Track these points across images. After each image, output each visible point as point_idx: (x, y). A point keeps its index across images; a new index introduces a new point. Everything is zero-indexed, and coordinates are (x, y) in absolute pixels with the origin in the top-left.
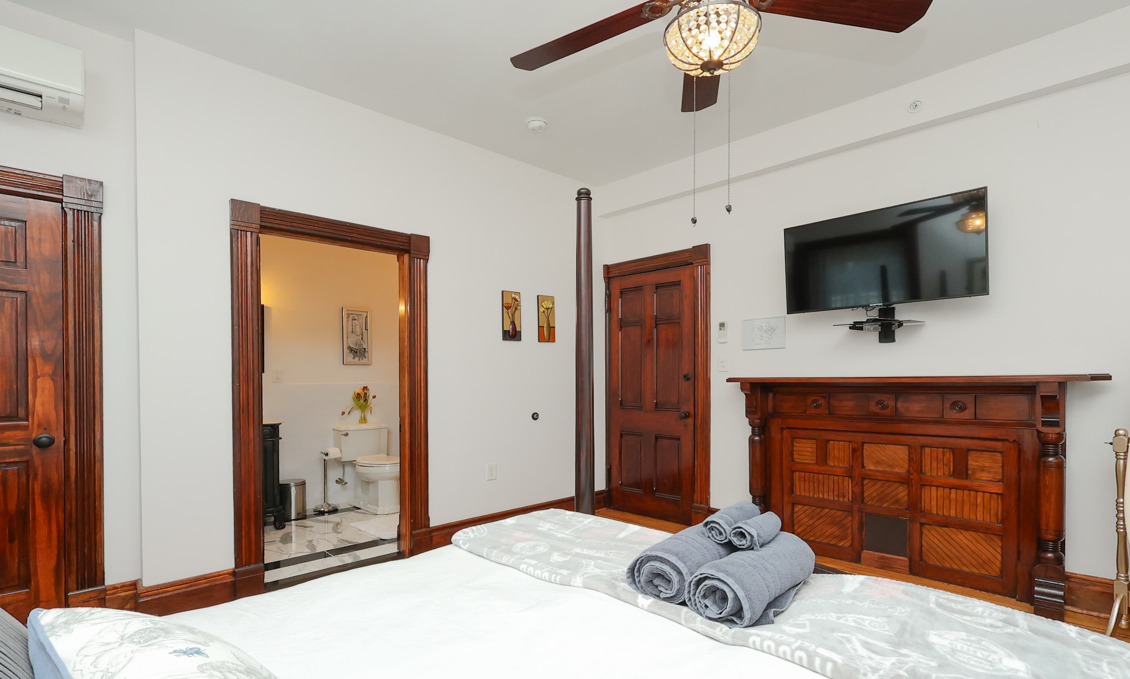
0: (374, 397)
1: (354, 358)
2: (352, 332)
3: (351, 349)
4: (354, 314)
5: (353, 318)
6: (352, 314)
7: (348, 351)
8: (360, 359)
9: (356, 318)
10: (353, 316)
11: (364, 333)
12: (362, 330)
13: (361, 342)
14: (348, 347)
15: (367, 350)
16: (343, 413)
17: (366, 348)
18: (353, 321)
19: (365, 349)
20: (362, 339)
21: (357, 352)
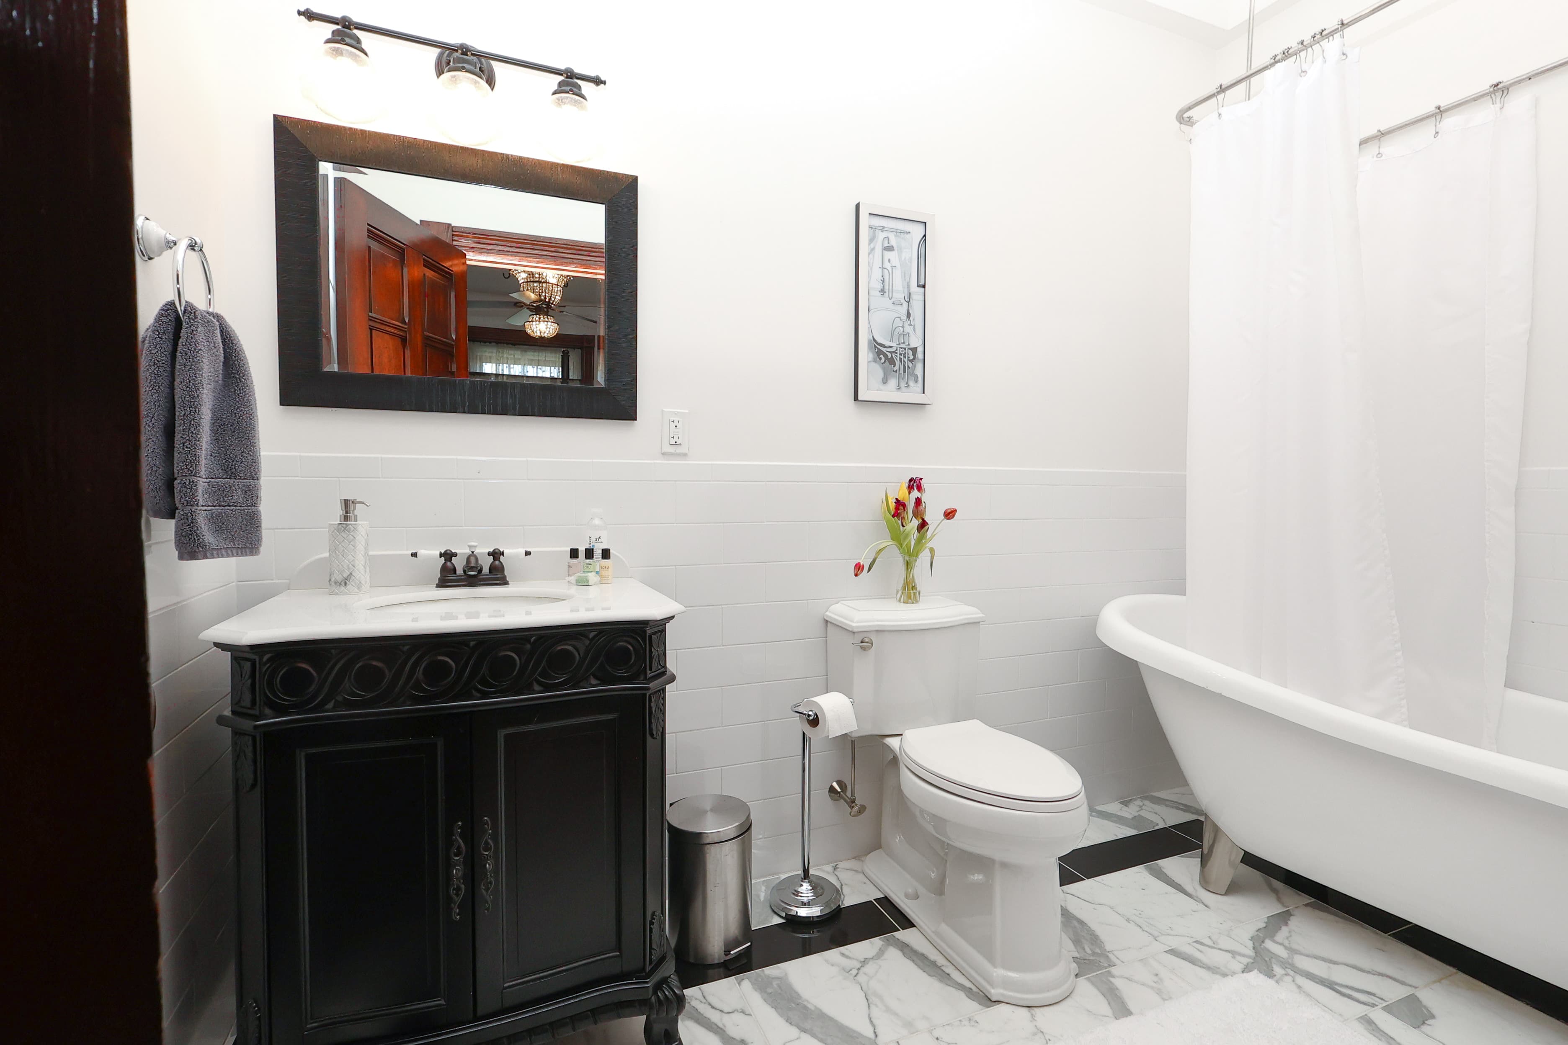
0: (949, 514)
1: (885, 381)
2: (883, 291)
3: (878, 350)
4: (891, 230)
5: (886, 245)
6: (883, 229)
7: (871, 356)
8: (903, 384)
9: (893, 242)
10: (884, 234)
11: (913, 297)
12: (908, 286)
13: (906, 324)
14: (869, 342)
15: (920, 355)
16: (859, 568)
17: (920, 350)
18: (886, 253)
19: (914, 350)
20: (909, 315)
21: (892, 362)
